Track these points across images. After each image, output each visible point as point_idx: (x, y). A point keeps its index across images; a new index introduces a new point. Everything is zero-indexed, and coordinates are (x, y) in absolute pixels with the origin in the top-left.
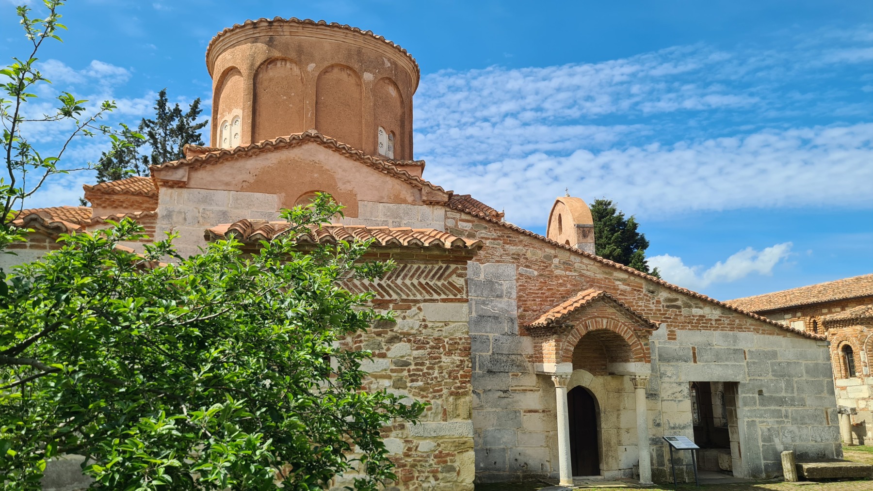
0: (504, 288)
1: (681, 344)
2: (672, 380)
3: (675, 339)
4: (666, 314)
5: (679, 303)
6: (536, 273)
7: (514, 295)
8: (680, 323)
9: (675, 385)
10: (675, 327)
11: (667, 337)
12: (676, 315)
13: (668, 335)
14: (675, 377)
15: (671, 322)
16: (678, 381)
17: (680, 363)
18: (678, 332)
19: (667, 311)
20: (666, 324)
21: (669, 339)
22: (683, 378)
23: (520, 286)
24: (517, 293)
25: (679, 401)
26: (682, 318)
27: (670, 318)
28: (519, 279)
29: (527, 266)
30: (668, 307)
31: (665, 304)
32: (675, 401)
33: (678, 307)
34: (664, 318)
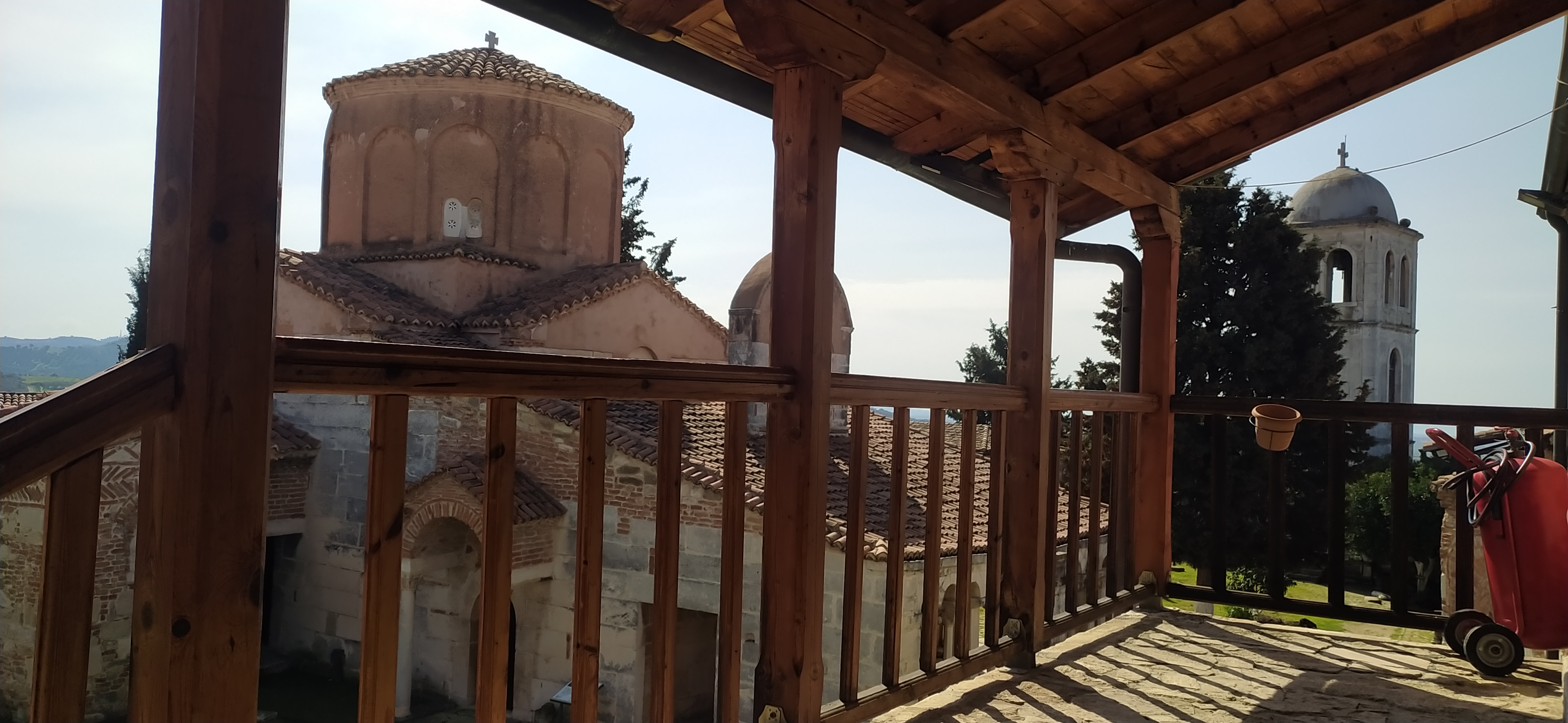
0: (425, 443)
1: (635, 541)
2: (615, 596)
3: (627, 532)
4: (618, 492)
5: (640, 476)
6: (459, 424)
7: (433, 455)
8: (638, 507)
9: (617, 604)
10: (629, 514)
11: (617, 528)
12: (633, 494)
13: (619, 525)
14: (618, 592)
15: (625, 505)
16: (623, 598)
17: (630, 572)
18: (633, 522)
19: (621, 487)
20: (616, 508)
21: (619, 531)
22: (630, 596)
23: (441, 442)
24: (437, 451)
25: (621, 629)
26: (642, 499)
27: (624, 499)
28: (439, 432)
29: (449, 414)
30: (622, 480)
31: (619, 476)
32: (614, 628)
33: (637, 482)
34: (617, 498)
